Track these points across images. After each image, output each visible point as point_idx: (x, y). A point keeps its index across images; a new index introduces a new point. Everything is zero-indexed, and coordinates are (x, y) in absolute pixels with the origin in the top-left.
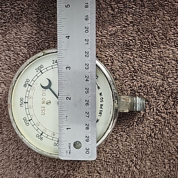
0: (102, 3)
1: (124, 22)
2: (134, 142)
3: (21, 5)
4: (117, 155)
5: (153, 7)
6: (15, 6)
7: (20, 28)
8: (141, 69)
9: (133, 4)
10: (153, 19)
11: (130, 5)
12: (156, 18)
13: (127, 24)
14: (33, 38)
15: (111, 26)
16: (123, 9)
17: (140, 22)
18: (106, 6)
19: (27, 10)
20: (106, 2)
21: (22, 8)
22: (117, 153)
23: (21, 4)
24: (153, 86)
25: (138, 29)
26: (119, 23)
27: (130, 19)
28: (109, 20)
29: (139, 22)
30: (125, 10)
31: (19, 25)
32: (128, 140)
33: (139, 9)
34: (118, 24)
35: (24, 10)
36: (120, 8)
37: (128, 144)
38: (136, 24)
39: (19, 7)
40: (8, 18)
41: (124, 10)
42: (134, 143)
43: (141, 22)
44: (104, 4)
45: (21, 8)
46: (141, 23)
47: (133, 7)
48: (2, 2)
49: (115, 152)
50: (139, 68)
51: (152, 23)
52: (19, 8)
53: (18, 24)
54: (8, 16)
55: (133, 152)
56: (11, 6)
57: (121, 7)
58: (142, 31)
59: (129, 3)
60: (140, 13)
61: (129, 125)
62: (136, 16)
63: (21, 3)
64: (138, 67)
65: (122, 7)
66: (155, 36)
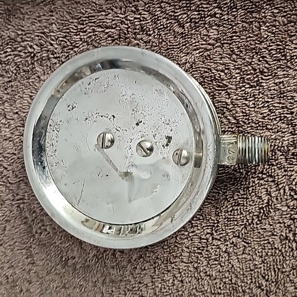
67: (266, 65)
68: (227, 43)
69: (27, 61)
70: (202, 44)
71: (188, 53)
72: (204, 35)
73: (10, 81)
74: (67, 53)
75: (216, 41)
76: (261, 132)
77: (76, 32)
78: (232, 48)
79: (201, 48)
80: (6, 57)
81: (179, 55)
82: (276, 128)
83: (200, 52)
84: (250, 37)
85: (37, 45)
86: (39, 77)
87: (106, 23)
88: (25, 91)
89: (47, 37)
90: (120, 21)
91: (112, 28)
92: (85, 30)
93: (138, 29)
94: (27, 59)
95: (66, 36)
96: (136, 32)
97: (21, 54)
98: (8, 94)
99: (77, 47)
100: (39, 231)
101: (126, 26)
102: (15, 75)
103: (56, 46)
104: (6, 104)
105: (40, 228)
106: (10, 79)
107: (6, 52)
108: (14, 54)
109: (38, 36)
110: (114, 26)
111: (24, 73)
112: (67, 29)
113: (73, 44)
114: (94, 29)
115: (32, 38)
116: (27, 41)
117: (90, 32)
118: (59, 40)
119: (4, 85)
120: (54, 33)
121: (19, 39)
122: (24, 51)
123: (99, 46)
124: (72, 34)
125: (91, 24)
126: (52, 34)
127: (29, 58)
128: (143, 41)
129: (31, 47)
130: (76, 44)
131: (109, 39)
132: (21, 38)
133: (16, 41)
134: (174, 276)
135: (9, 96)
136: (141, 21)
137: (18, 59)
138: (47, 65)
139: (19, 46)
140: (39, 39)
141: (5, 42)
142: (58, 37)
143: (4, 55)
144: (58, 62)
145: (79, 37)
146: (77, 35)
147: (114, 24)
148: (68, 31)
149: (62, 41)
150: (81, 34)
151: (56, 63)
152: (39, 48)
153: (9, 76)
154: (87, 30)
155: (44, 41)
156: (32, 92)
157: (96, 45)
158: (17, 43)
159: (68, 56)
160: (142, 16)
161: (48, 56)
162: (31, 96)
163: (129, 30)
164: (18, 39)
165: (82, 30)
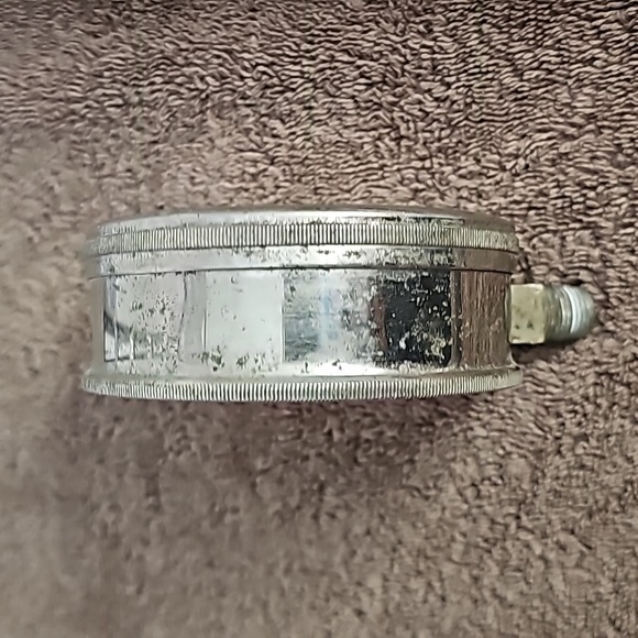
0: (477, 51)
1: (562, 116)
2: (609, 569)
3: (197, 81)
4: (543, 615)
6: (180, 85)
7: (203, 157)
8: (630, 295)
9: (594, 47)
11: (585, 52)
13: (573, 125)
14: (247, 190)
15: (514, 137)
16: (556, 67)
17: (623, 114)
18: (492, 62)
19: (218, 95)
20: (493, 44)
21: (203, 91)
22: (545, 607)
23: (195, 77)
25: (616, 142)
26: (542, 123)
27: (583, 104)
28: (503, 112)
29: (617, 114)
30: (565, 72)
31: (198, 149)
32: (585, 564)
33: (620, 62)
34: (540, 127)
35: (207, 96)
36: (544, 66)
37: (586, 576)
38: (606, 123)
39: (192, 86)
40: (163, 126)
41: (558, 72)
42: (607, 573)
43: (628, 113)
44: (483, 54)
45: (197, 89)
46: (627, 117)
47: (594, 59)
48: (141, 77)
49: (536, 603)
50: (625, 294)
52: (191, 90)
53: (195, 145)
54: (162, 119)
55: (605, 607)
56: (168, 87)
57: (549, 62)
58: (630, 151)
59: (579, 43)
60: (622, 77)
61: (591, 507)
62: (609, 92)
63: (197, 72)
64: (621, 287)
65: (554, 60)
68: (609, 128)
69: (192, 107)
70: (557, 123)
71: (524, 136)
72: (563, 104)
73: (155, 142)
74: (271, 98)
75: (587, 120)
77: (296, 57)
78: (618, 138)
79: (551, 130)
80: (153, 92)
83: (549, 139)
85: (213, 77)
86: (211, 140)
87: (359, 48)
88: (181, 165)
89: (236, 60)
90: (390, 49)
91: (372, 60)
92: (313, 54)
93: (426, 69)
94: (192, 102)
95: (273, 63)
96: (419, 75)
97: (182, 90)
98: (148, 166)
99: (293, 90)
100: (176, 448)
101: (402, 59)
102: (167, 131)
103: (251, 83)
104: (143, 187)
105: (178, 441)
106: (156, 138)
107: (152, 83)
108: (167, 90)
109: (218, 57)
110: (375, 56)
111: (184, 129)
112: (278, 48)
113: (285, 83)
114: (333, 57)
115: (206, 60)
116: (197, 65)
117: (324, 62)
118: (259, 72)
119: (142, 147)
120: (250, 53)
121: (180, 60)
122: (188, 85)
123: (338, 93)
124: (287, 59)
125: (329, 45)
126: (246, 55)
127: (198, 101)
128: (431, 96)
129: (202, 78)
130: (292, 83)
131: (363, 81)
132: (186, 58)
133: (175, 64)
134: (429, 585)
135: (150, 173)
136: (434, 53)
137: (176, 99)
138: (230, 118)
139: (179, 73)
140: (221, 65)
141: (153, 61)
142: (258, 64)
143: (148, 89)
144: (252, 113)
145: (298, 68)
146: (295, 64)
147: (376, 52)
148: (279, 52)
149: (264, 73)
150: (305, 62)
151: (248, 116)
152: (217, 84)
153: (155, 131)
154: (318, 55)
155: (228, 69)
156: (194, 171)
157: (332, 90)
158: (175, 67)
159: (272, 105)
160: (438, 43)
161: (233, 100)
162: (193, 178)
163: (407, 67)
164: (179, 58)
165: (308, 55)
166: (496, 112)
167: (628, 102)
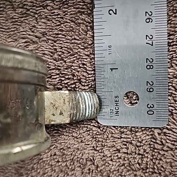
1: (32, 32)
5: (83, 5)
10: (82, 29)
12: (87, 29)
16: (30, 8)
17: (58, 34)
24: (76, 157)
25: (55, 47)
28: (7, 28)
29: (56, 34)
30: (35, 11)
33: (59, 9)
36: (25, 7)
38: (50, 38)
41: (31, 10)
43: (60, 34)
46: (60, 36)
47: (47, 6)
51: (80, 38)
57: (27, 5)
58: (60, 53)
60: (59, 16)
66: (84, 64)
67: (85, 74)
68: (52, 40)
70: (29, 35)
72: (33, 26)
75: (43, 34)
76: (66, 138)
79: (27, 38)
81: (7, 39)
82: (81, 137)
83: (26, 42)
84: (75, 39)
166: (4, 27)
167: (61, 28)
